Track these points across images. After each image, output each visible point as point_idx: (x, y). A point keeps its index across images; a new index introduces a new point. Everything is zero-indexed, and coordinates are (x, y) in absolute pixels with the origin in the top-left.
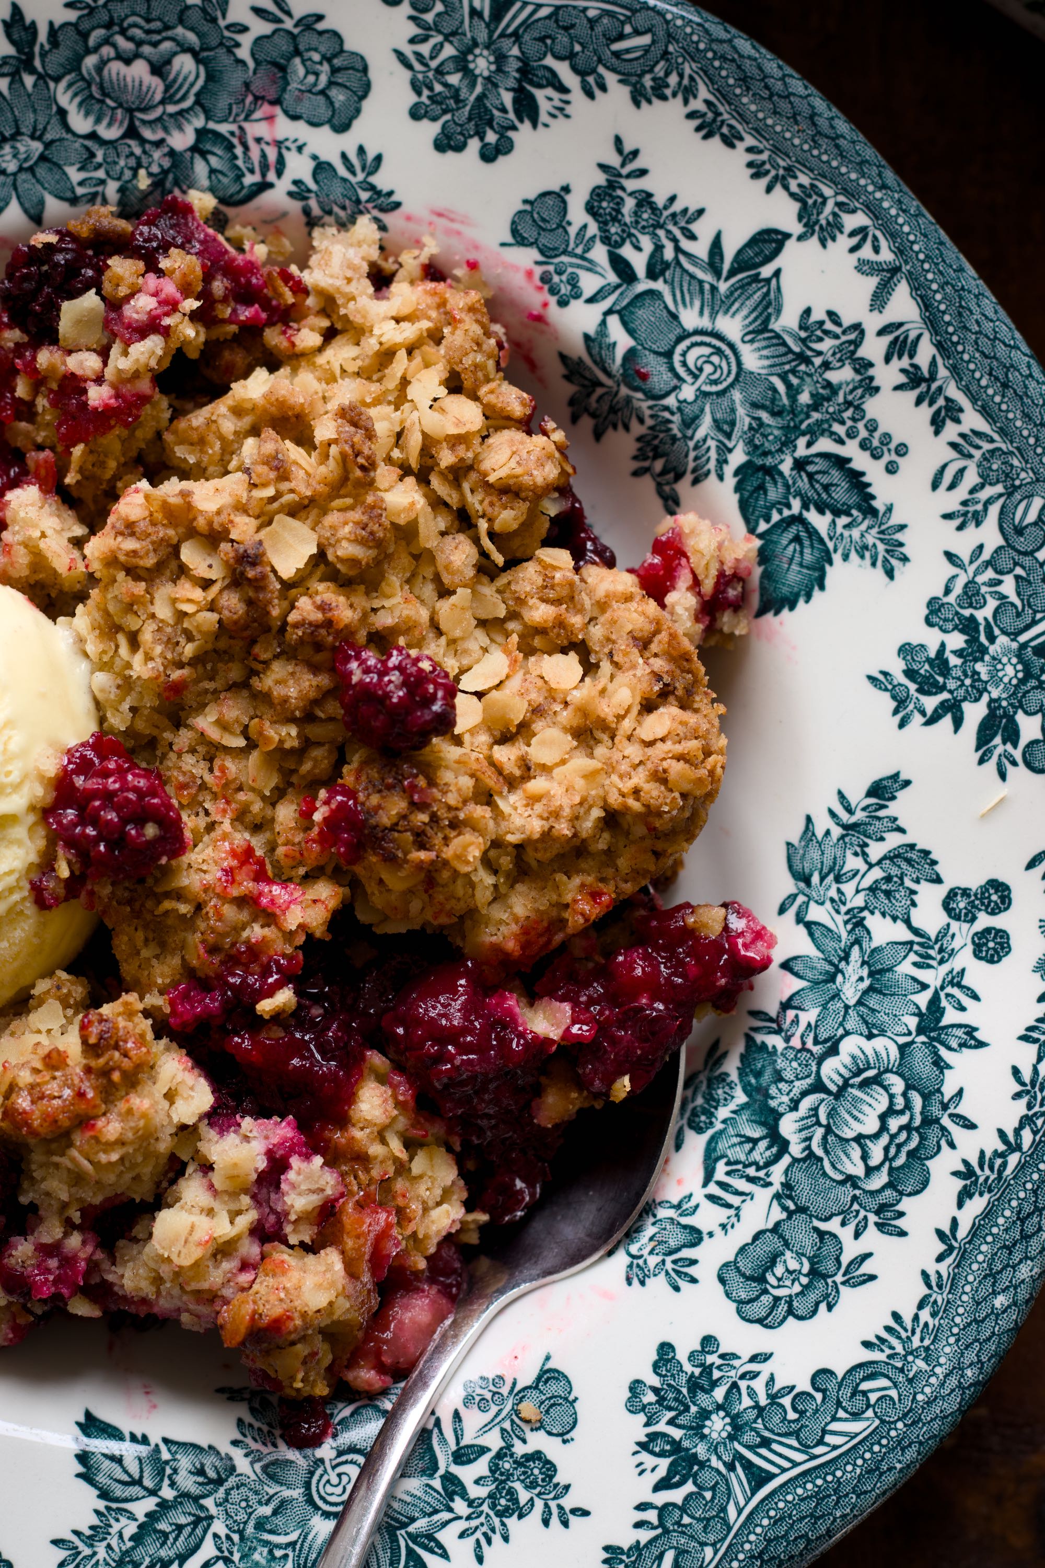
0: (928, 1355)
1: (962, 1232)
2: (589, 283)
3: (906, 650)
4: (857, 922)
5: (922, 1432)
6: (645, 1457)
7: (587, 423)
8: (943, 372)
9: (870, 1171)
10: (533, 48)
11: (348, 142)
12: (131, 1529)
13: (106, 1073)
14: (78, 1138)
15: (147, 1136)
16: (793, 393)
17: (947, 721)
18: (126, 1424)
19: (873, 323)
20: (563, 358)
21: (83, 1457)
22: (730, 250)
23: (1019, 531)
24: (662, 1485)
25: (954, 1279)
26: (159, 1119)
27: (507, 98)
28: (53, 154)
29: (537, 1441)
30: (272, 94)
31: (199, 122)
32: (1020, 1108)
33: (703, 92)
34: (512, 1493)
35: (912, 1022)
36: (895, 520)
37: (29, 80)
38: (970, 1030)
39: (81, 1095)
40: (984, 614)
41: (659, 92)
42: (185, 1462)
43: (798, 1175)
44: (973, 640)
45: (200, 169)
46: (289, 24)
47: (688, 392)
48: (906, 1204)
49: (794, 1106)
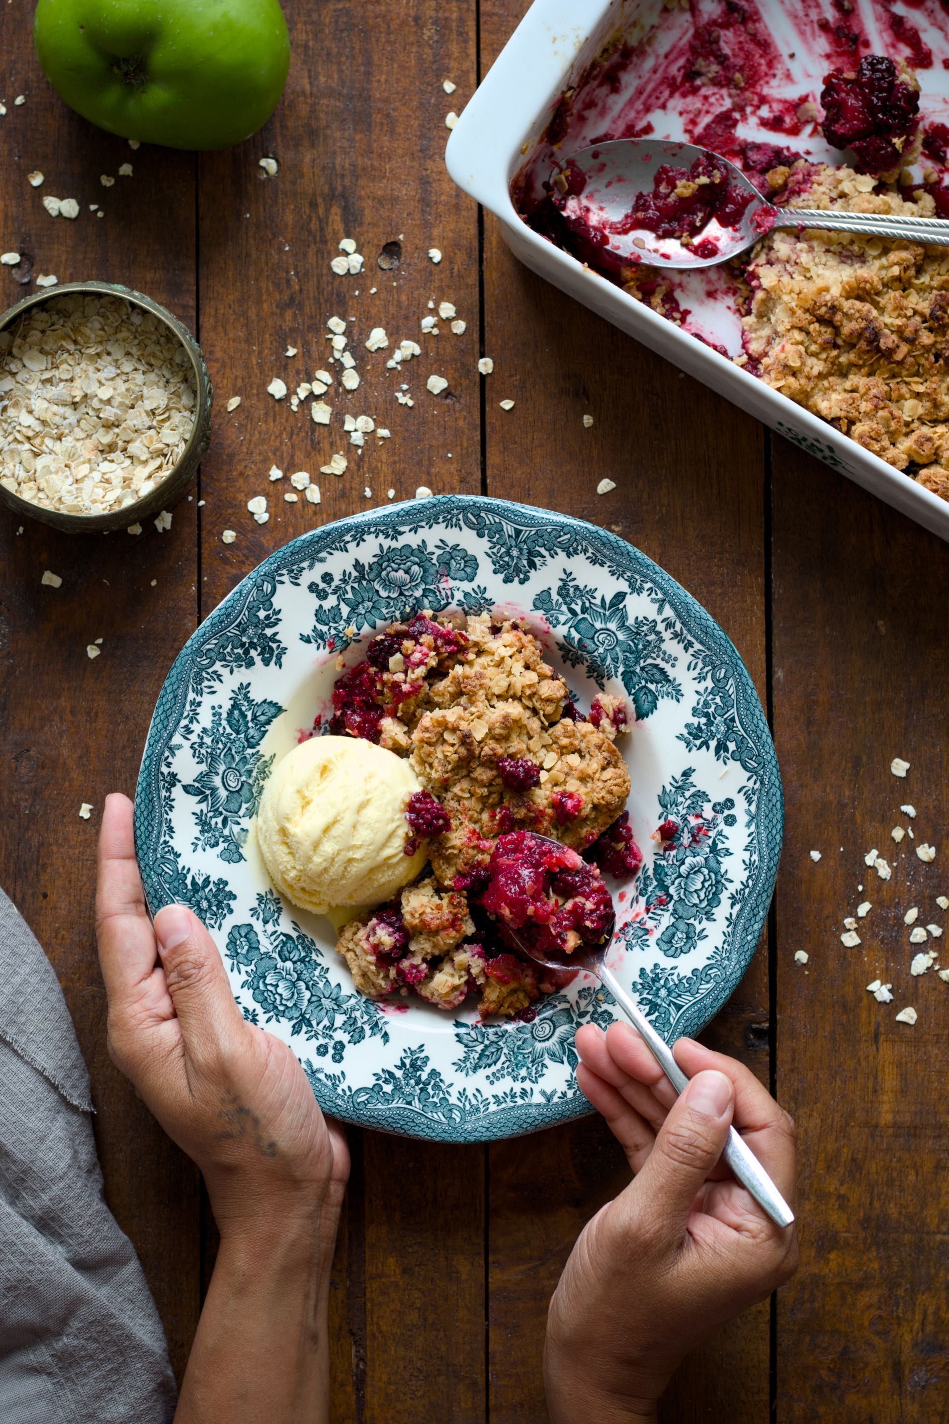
0: (728, 959)
1: (734, 918)
2: (563, 619)
3: (687, 726)
4: (685, 819)
6: (641, 1006)
7: (569, 663)
8: (685, 632)
9: (701, 901)
10: (531, 545)
11: (474, 585)
12: (477, 1056)
16: (637, 645)
17: (704, 748)
18: (469, 1022)
19: (660, 619)
20: (558, 644)
21: (457, 1035)
22: (608, 601)
23: (719, 681)
24: (650, 1013)
25: (734, 933)
27: (525, 562)
28: (377, 605)
29: (605, 1006)
30: (446, 573)
31: (423, 586)
32: (747, 873)
33: (591, 550)
35: (708, 850)
36: (677, 682)
38: (727, 850)
40: (711, 710)
41: (576, 552)
43: (677, 906)
44: (709, 719)
45: (426, 601)
46: (448, 549)
47: (601, 650)
48: (714, 910)
49: (673, 883)
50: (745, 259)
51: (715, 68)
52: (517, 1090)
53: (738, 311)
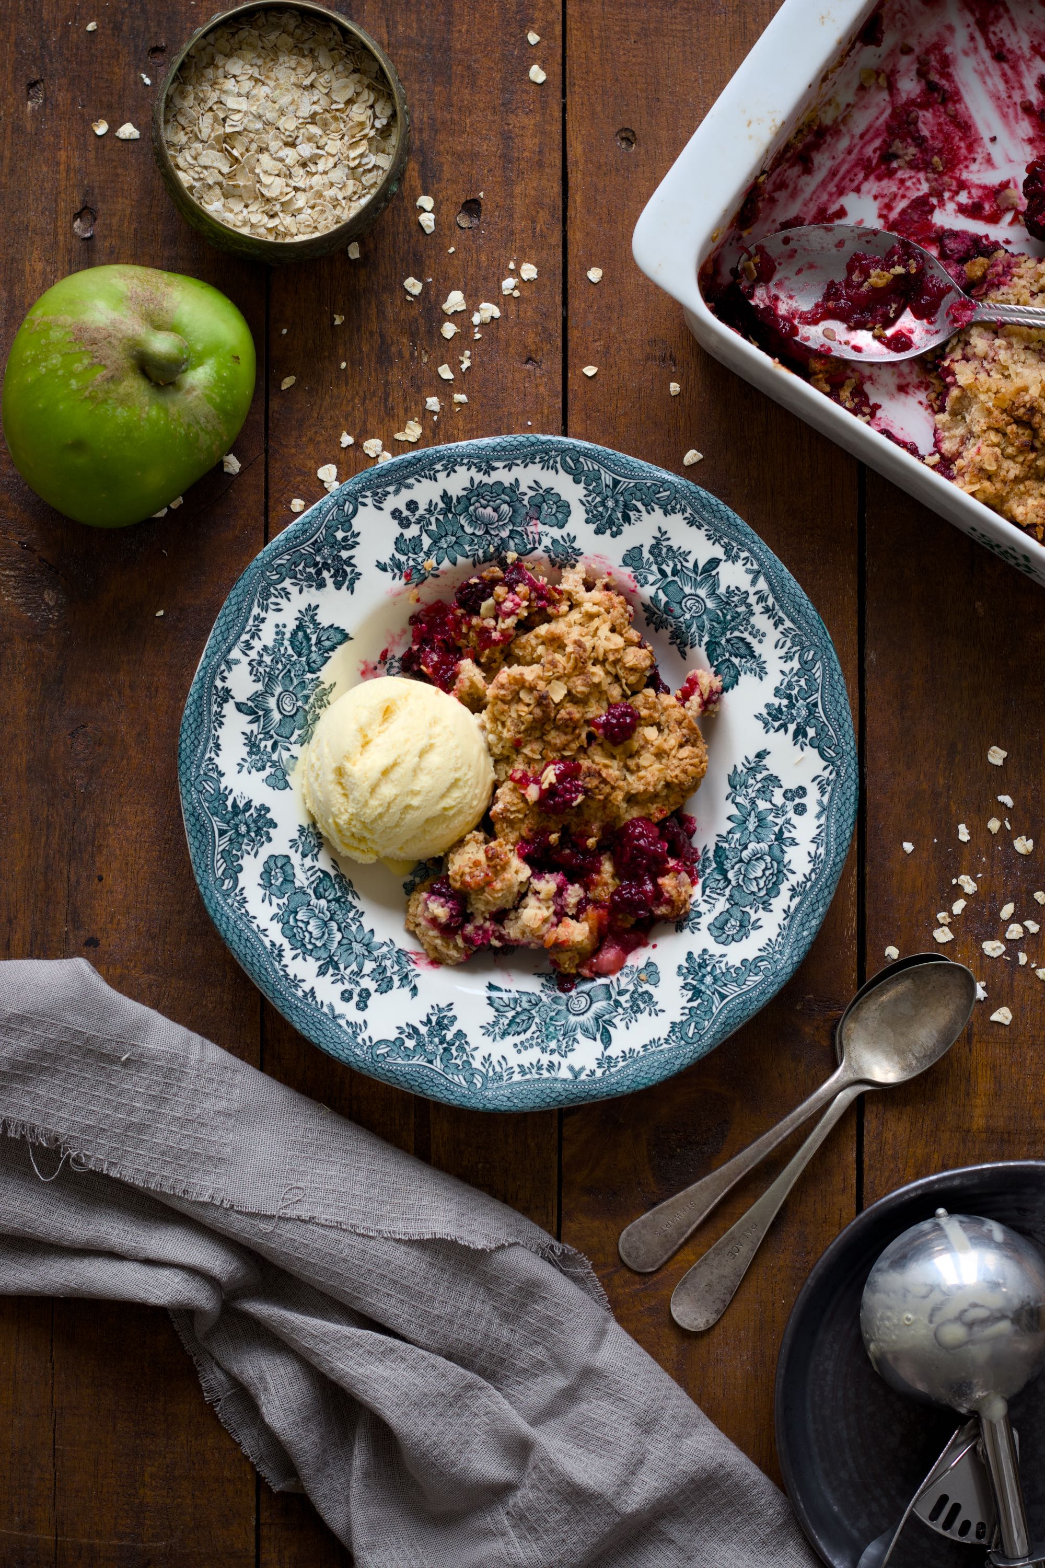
0: (781, 953)
1: (792, 910)
2: (651, 579)
3: (768, 706)
4: (753, 802)
5: (779, 979)
6: (684, 991)
7: (652, 626)
8: (777, 607)
9: (760, 889)
10: (628, 498)
11: (563, 532)
12: (507, 1022)
13: (495, 866)
14: (487, 889)
15: (510, 887)
16: (725, 615)
17: (782, 731)
18: (503, 986)
19: (752, 590)
20: (643, 604)
21: (489, 998)
22: (700, 566)
23: (806, 663)
24: (690, 1000)
25: (789, 926)
26: (514, 881)
27: (620, 515)
28: (460, 541)
29: (646, 987)
30: (536, 516)
31: (511, 527)
32: (811, 866)
33: (689, 511)
34: (638, 1006)
35: (773, 837)
36: (762, 659)
37: (450, 516)
38: (793, 839)
39: (487, 875)
40: (794, 692)
41: (673, 511)
42: (524, 998)
43: (734, 892)
44: (791, 702)
45: (512, 543)
46: (541, 492)
47: (687, 616)
48: (772, 901)
49: (733, 868)
50: (939, 352)
51: (912, 150)
52: (545, 1062)
53: (931, 406)
